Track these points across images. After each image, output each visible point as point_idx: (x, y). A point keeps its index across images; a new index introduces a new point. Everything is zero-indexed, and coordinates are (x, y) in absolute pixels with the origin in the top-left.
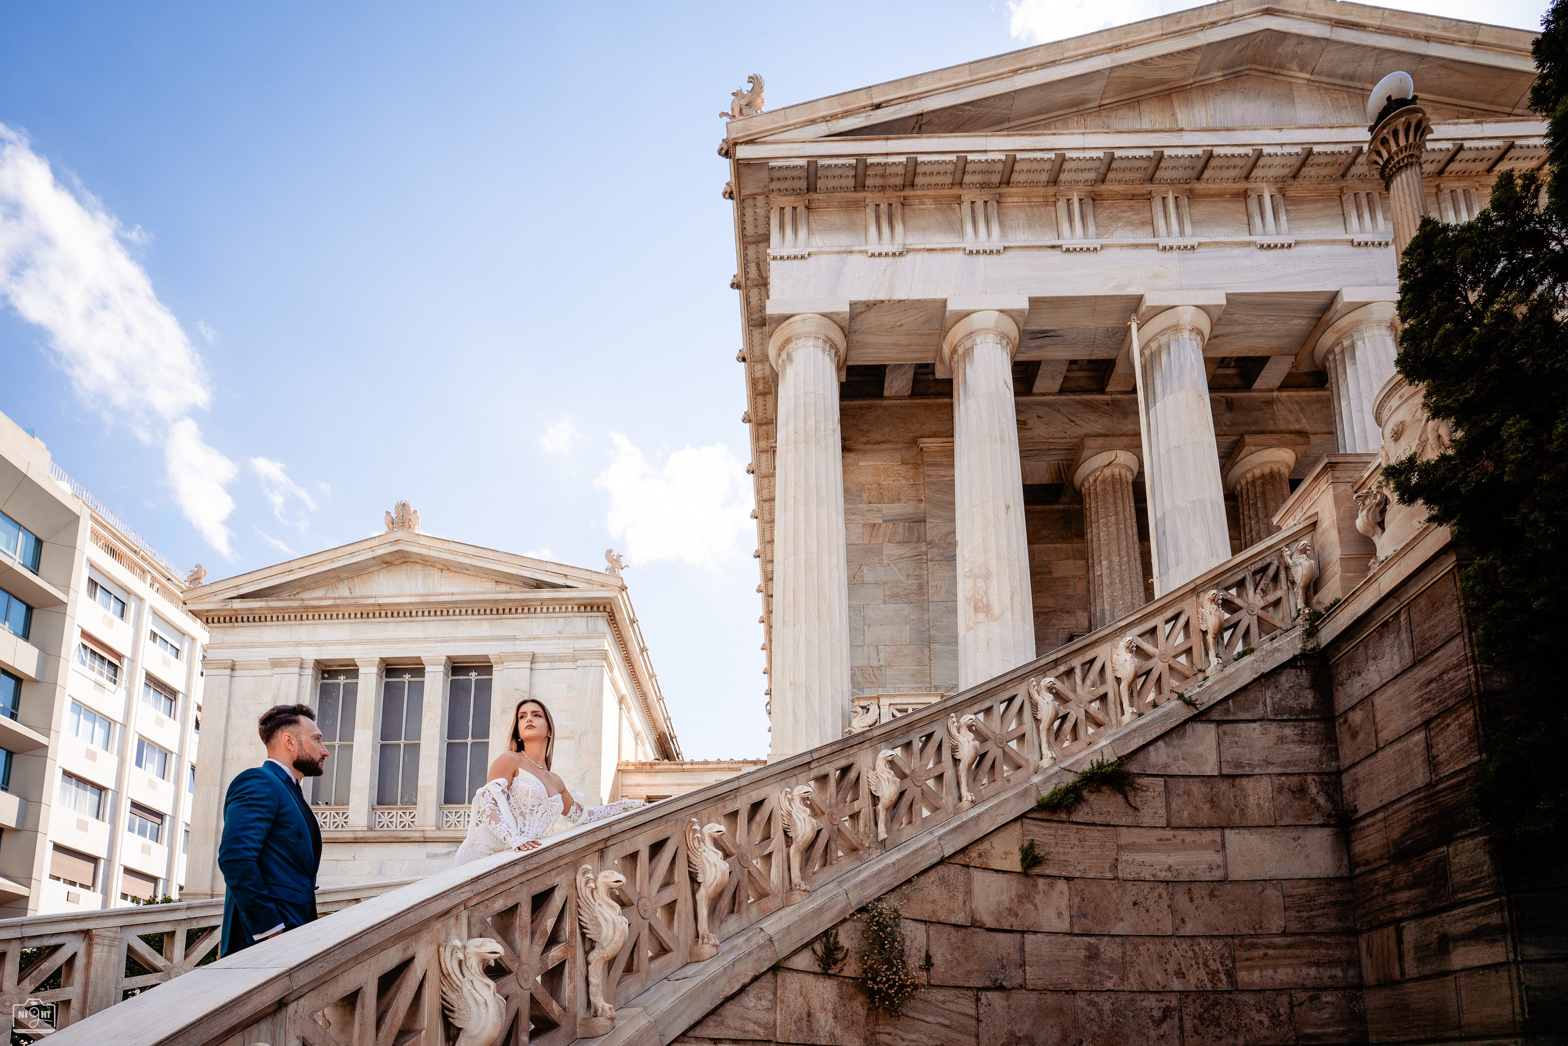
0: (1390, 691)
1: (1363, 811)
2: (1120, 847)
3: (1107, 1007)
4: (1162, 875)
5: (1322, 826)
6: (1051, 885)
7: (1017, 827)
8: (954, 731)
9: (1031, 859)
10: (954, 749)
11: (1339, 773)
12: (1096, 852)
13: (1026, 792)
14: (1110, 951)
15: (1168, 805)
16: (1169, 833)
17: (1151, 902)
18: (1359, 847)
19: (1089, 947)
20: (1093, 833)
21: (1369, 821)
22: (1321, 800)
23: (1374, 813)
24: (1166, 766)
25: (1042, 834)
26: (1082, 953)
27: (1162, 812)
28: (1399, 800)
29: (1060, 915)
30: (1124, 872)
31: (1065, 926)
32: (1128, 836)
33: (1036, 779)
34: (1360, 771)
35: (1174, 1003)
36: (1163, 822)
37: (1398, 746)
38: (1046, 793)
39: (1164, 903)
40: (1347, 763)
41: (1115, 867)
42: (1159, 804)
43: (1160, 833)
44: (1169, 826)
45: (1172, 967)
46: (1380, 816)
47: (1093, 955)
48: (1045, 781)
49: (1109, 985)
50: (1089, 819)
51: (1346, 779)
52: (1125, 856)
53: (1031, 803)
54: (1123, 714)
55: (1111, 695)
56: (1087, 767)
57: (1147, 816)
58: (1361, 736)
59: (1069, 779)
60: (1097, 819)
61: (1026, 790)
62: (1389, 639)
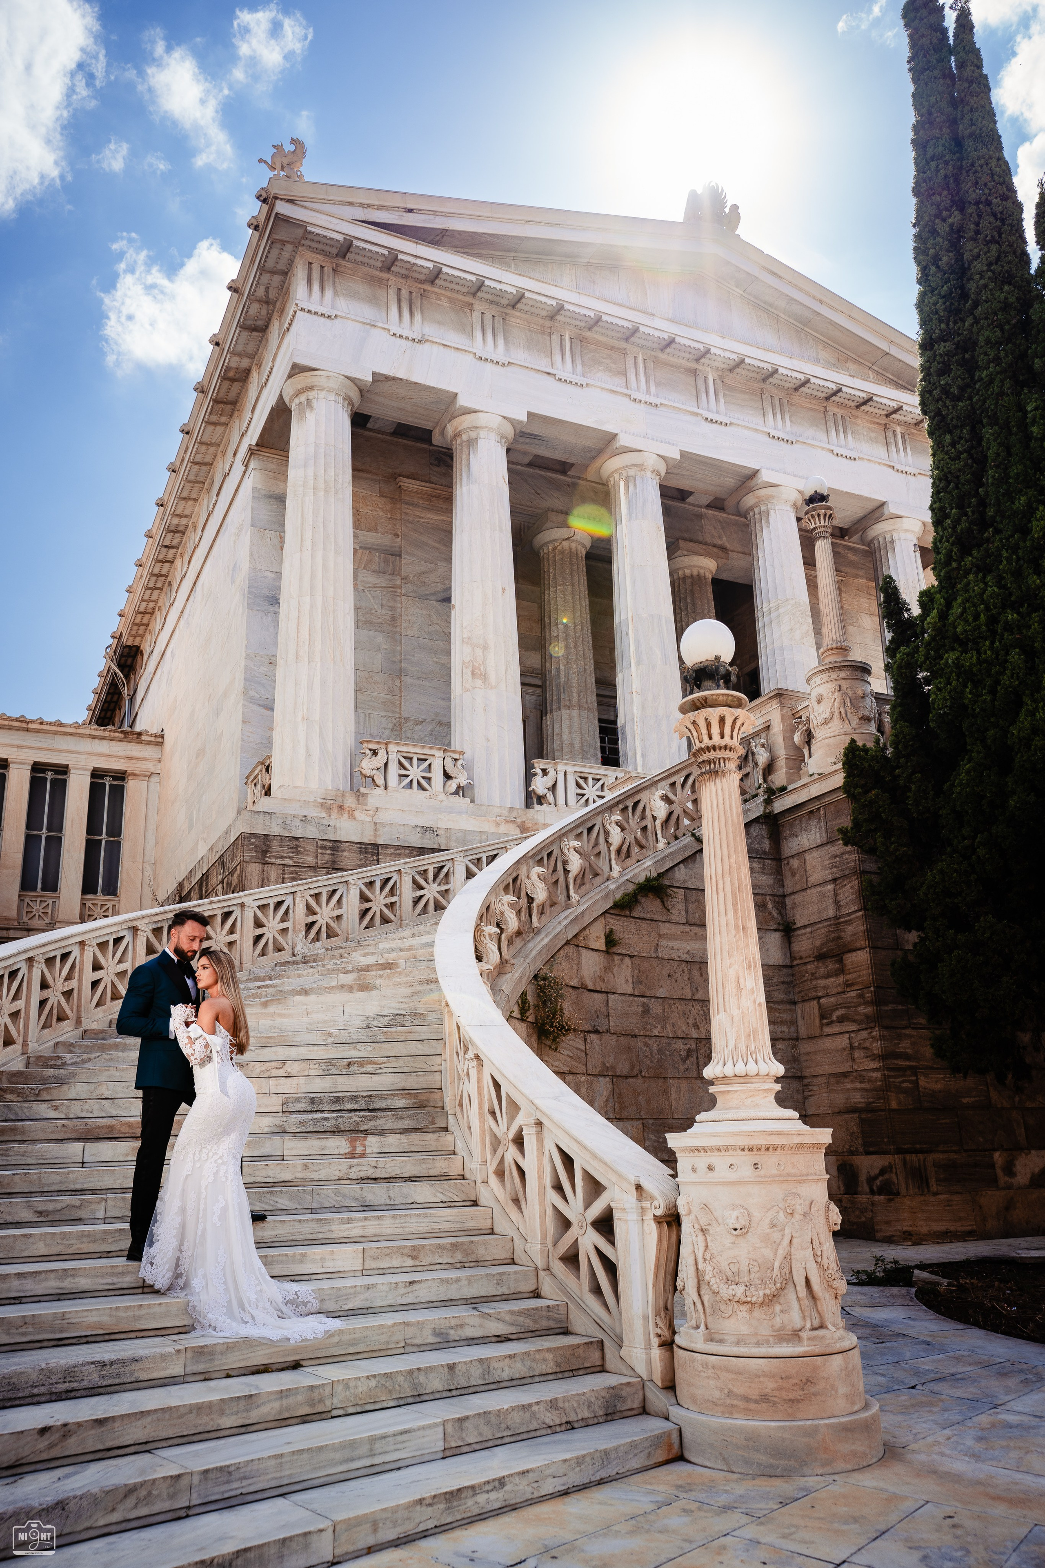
0: (815, 854)
1: (798, 925)
2: (660, 936)
3: (655, 1047)
4: (685, 957)
5: (775, 930)
6: (622, 960)
7: (602, 919)
8: (566, 851)
9: (611, 941)
10: (565, 863)
11: (784, 896)
12: (646, 938)
13: (607, 896)
14: (656, 1008)
15: (687, 908)
16: (687, 928)
17: (678, 975)
18: (796, 947)
19: (644, 1005)
20: (644, 925)
21: (802, 931)
22: (775, 913)
23: (805, 927)
24: (685, 881)
25: (616, 924)
26: (640, 1009)
27: (683, 913)
28: (820, 922)
29: (627, 981)
30: (664, 953)
31: (629, 989)
32: (665, 929)
33: (612, 887)
34: (798, 898)
35: (693, 1046)
36: (684, 920)
37: (819, 889)
38: (618, 896)
39: (686, 978)
40: (789, 891)
41: (656, 949)
42: (681, 906)
43: (682, 928)
44: (687, 923)
45: (691, 1021)
46: (809, 930)
47: (646, 1011)
48: (618, 887)
49: (656, 1032)
50: (642, 915)
51: (788, 901)
52: (663, 942)
53: (610, 904)
54: (657, 841)
55: (649, 827)
56: (641, 879)
57: (675, 918)
58: (797, 877)
59: (631, 888)
60: (647, 916)
61: (607, 894)
62: (814, 823)
